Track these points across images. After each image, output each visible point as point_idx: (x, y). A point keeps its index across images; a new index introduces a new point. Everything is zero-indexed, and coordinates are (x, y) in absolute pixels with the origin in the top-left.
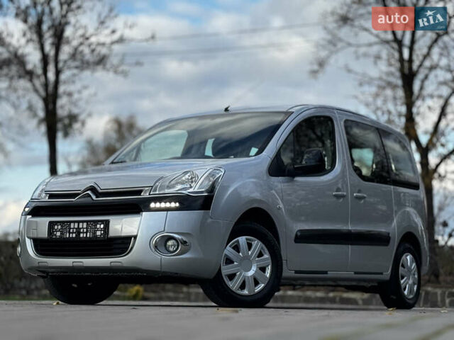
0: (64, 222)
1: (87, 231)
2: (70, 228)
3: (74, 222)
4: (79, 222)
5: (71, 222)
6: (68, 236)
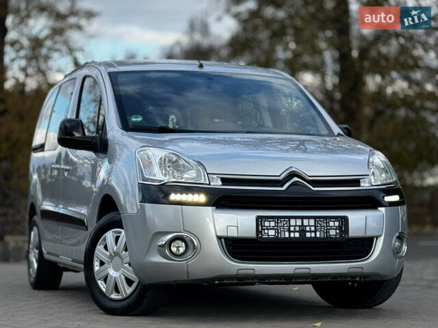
1: (315, 229)
2: (290, 226)
4: (302, 218)
5: (290, 218)
6: (287, 235)
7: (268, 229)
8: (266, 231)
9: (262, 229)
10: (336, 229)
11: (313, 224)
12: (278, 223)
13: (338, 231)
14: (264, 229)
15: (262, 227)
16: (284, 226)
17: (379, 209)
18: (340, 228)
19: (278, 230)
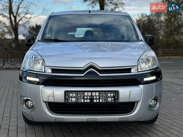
0: (78, 91)
2: (84, 96)
3: (88, 91)
4: (92, 92)
5: (84, 91)
7: (72, 98)
8: (71, 99)
9: (68, 98)
10: (112, 98)
11: (98, 95)
12: (77, 94)
13: (113, 99)
14: (70, 98)
15: (68, 96)
16: (81, 96)
17: (140, 85)
18: (114, 97)
19: (77, 98)
